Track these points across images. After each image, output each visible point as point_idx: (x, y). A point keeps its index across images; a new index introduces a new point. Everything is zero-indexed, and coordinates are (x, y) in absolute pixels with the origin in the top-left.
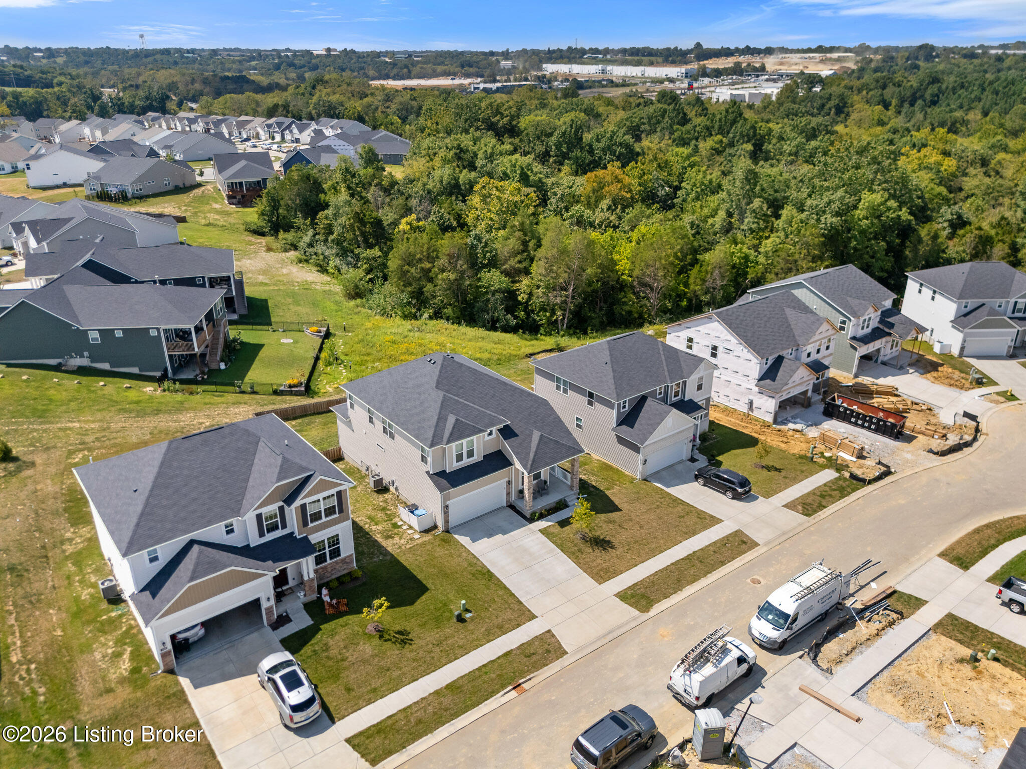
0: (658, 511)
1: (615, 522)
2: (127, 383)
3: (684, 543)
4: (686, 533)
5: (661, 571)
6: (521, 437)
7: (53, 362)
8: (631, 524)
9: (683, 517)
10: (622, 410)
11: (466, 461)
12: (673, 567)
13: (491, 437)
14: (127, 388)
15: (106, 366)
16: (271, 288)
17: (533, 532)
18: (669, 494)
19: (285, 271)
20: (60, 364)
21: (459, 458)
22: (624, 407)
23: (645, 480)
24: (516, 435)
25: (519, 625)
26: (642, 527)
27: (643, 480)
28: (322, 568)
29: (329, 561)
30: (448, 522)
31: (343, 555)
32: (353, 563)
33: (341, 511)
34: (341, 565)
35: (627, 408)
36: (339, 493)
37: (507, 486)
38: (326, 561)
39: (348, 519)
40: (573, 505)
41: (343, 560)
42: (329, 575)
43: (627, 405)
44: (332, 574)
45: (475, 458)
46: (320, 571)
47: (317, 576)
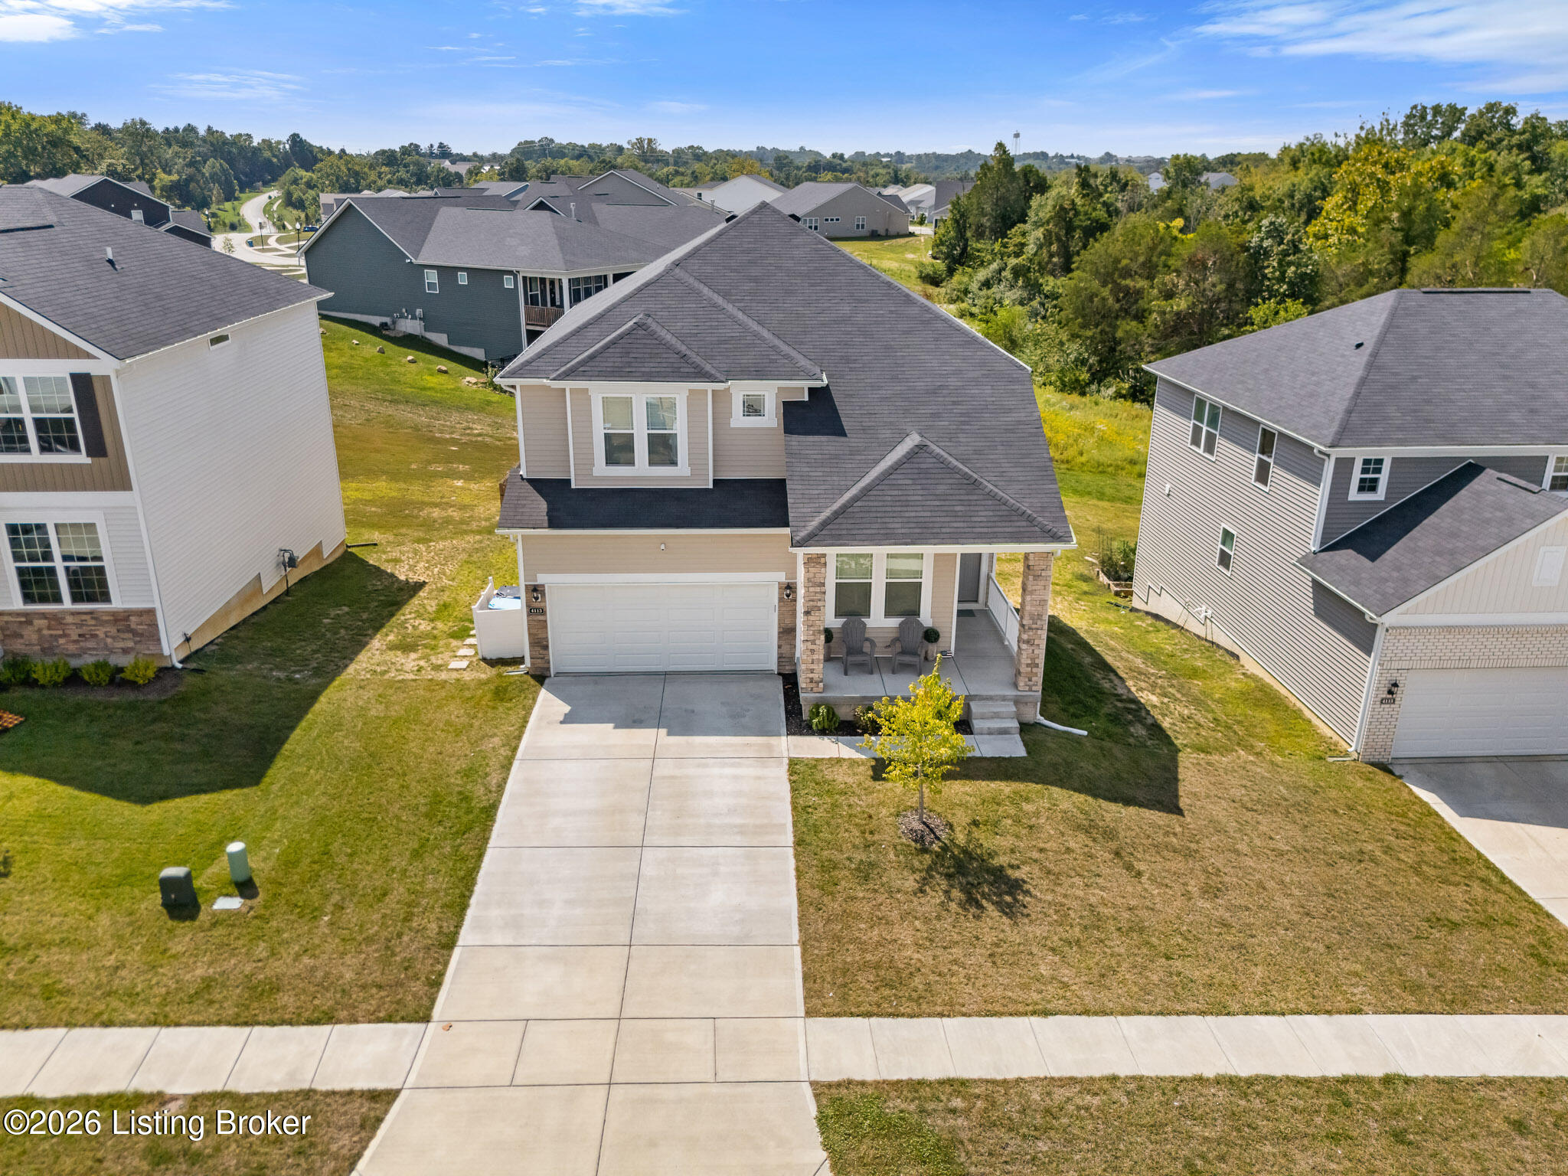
0: (1345, 869)
2: (444, 364)
3: (1371, 1020)
4: (1415, 988)
5: (1140, 1085)
7: (376, 321)
9: (1454, 926)
10: (1354, 495)
11: (642, 472)
13: (753, 421)
14: (440, 371)
15: (441, 339)
18: (1453, 836)
20: (384, 325)
21: (619, 450)
22: (1367, 485)
23: (1385, 768)
24: (841, 432)
27: (1373, 764)
28: (43, 615)
29: (67, 603)
30: (546, 647)
31: (119, 600)
32: (159, 640)
33: (97, 448)
34: (113, 630)
35: (1380, 494)
36: (83, 384)
37: (781, 600)
38: (58, 599)
39: (124, 484)
40: (990, 732)
41: (122, 619)
42: (72, 648)
43: (1384, 478)
44: (84, 651)
45: (680, 474)
46: (39, 623)
47: (30, 634)
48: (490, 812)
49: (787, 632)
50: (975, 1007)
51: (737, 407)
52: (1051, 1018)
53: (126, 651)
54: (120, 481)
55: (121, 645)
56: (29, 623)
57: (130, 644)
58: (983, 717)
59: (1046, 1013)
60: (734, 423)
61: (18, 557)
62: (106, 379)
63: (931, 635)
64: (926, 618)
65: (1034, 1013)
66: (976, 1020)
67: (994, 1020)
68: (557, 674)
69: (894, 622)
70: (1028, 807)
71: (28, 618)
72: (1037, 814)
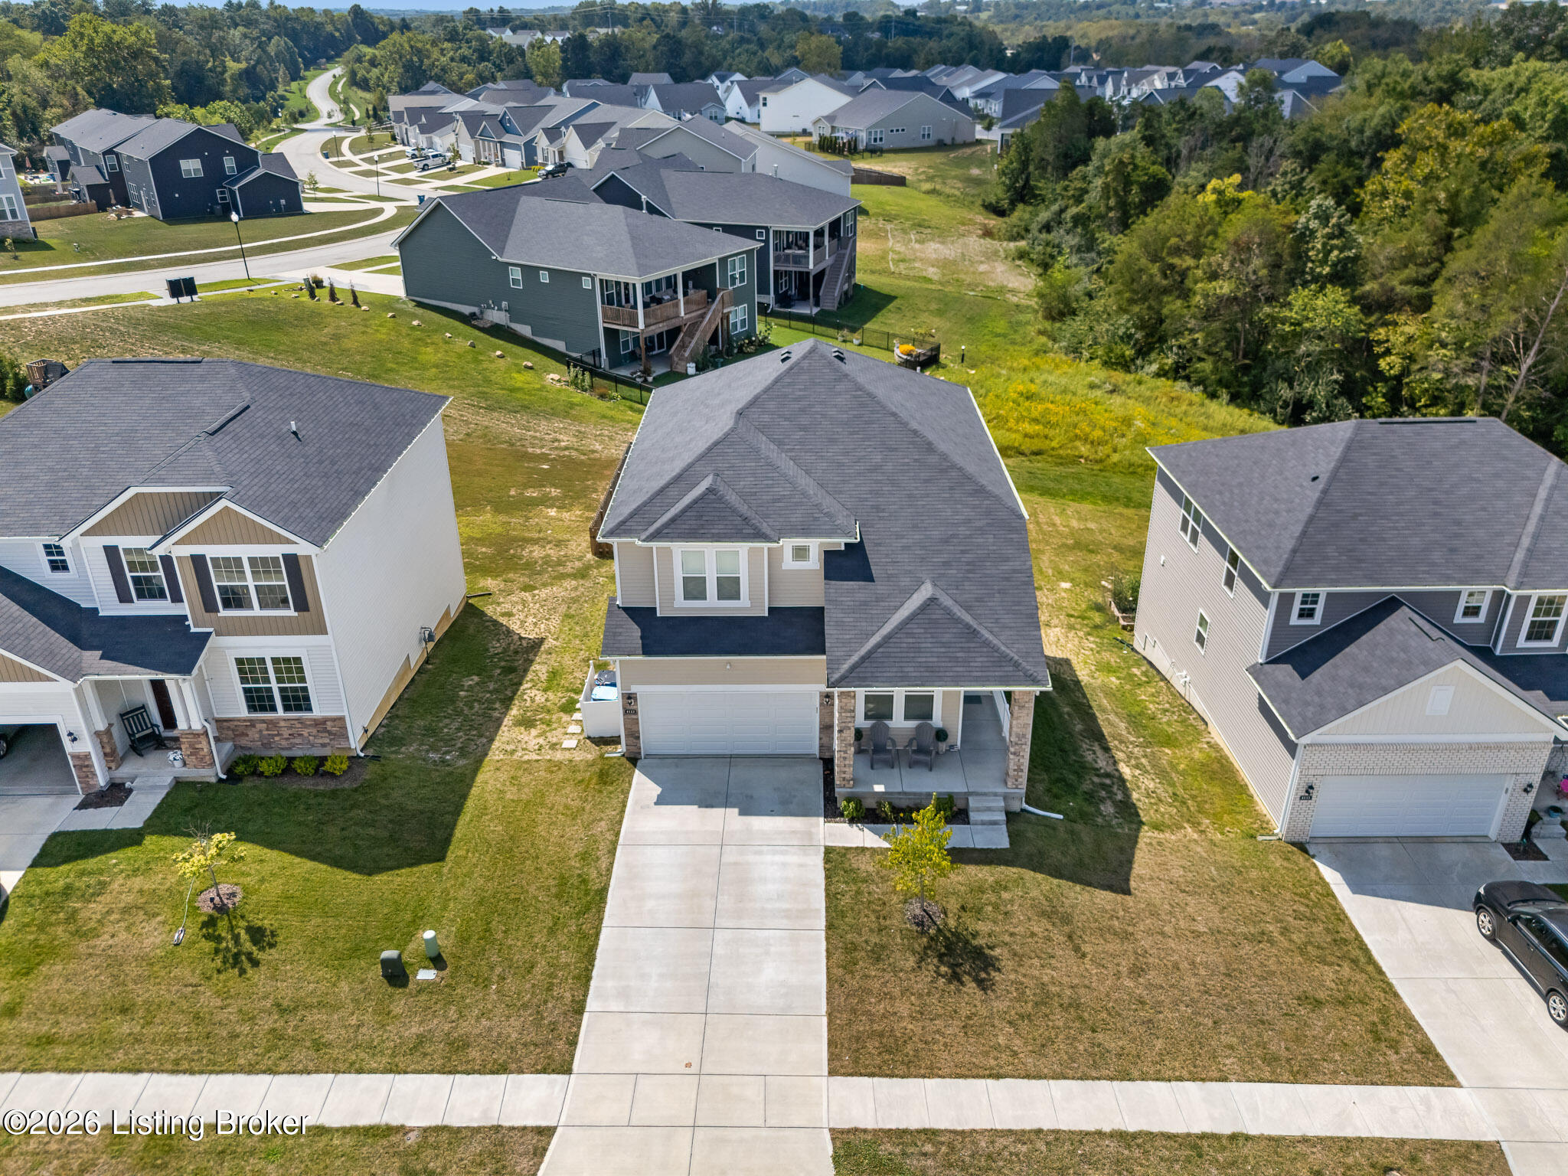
0: (1247, 949)
1: (1066, 919)
3: (1233, 1086)
4: (1271, 1060)
5: (1057, 1136)
6: (879, 587)
7: (467, 310)
8: (1114, 946)
9: (1318, 1003)
10: (1294, 620)
11: (712, 604)
12: (1112, 1145)
13: (800, 564)
14: (527, 367)
15: (525, 330)
16: (933, 287)
17: (806, 846)
18: (1341, 917)
19: (982, 268)
20: (473, 315)
21: (694, 588)
22: (1306, 614)
23: (1302, 847)
24: (869, 578)
25: (502, 1069)
26: (1137, 971)
27: (1293, 844)
28: (263, 721)
29: (280, 712)
30: (638, 738)
31: (318, 712)
32: (348, 738)
33: (302, 605)
34: (314, 731)
35: (1317, 620)
36: (292, 561)
37: (821, 704)
38: (273, 709)
39: (323, 631)
40: (983, 823)
41: (320, 724)
42: (284, 743)
43: (1319, 609)
44: (294, 745)
45: (744, 605)
46: (259, 726)
47: (253, 734)
48: (602, 893)
49: (826, 728)
50: (948, 1071)
51: (788, 554)
52: (1002, 1081)
53: (324, 745)
54: (319, 628)
55: (320, 741)
56: (254, 726)
57: (327, 741)
58: (978, 810)
59: (998, 1077)
60: (784, 567)
61: (244, 680)
62: (308, 558)
63: (941, 735)
64: (937, 720)
65: (990, 1076)
66: (948, 1080)
67: (961, 1081)
68: (647, 756)
69: (913, 724)
70: (1005, 895)
71: (252, 723)
72: (1012, 901)
